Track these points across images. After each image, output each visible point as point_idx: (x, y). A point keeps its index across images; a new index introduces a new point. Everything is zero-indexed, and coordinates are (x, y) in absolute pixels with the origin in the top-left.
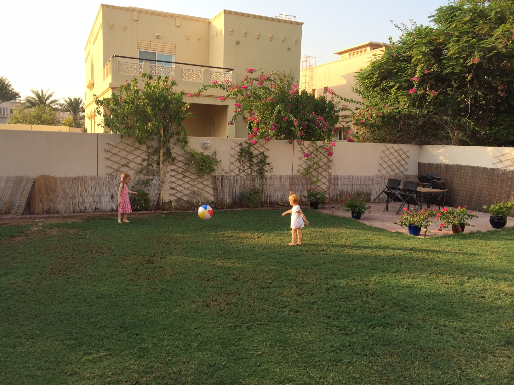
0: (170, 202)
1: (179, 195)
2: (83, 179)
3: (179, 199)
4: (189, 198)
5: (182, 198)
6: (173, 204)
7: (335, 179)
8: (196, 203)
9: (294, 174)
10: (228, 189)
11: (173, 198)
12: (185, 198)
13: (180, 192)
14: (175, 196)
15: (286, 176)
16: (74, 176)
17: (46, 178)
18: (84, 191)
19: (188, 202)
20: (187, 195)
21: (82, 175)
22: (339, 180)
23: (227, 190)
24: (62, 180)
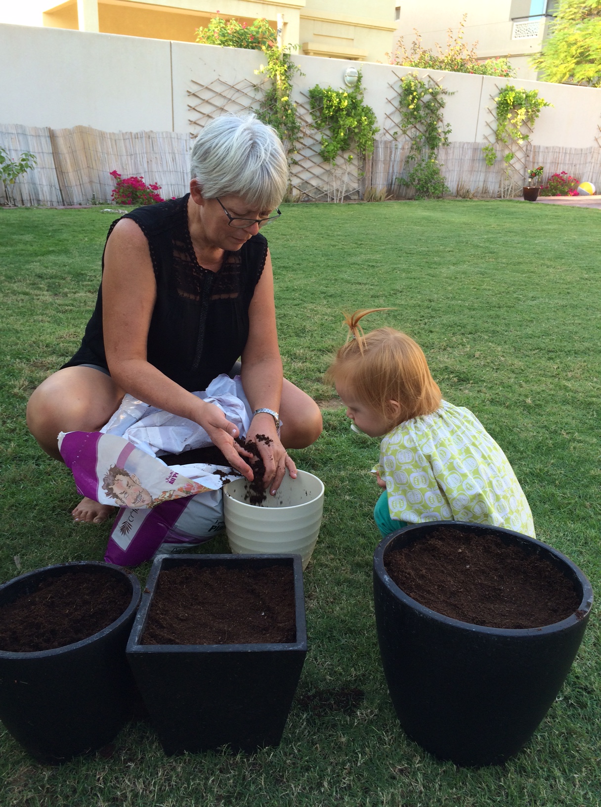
0: (291, 188)
1: (305, 176)
2: (149, 136)
3: (305, 183)
4: (321, 183)
5: (309, 182)
6: (295, 192)
7: (535, 152)
10: (382, 166)
11: (295, 181)
12: (314, 182)
13: (307, 170)
14: (299, 177)
15: (466, 145)
16: (134, 131)
17: (82, 131)
18: (154, 161)
19: (318, 190)
20: (317, 176)
21: (147, 130)
22: (541, 154)
24: (115, 139)
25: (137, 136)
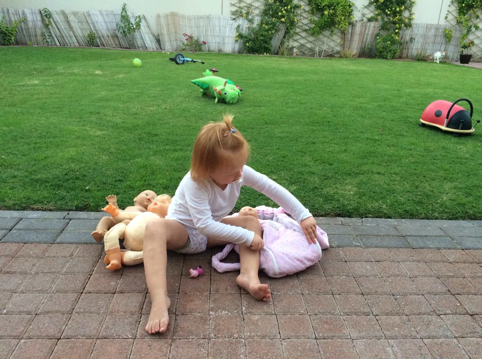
0: (293, 48)
1: (303, 41)
2: (208, 18)
3: (302, 45)
4: (313, 46)
5: (305, 45)
6: (295, 50)
8: (319, 52)
9: (440, 23)
10: (358, 37)
11: (295, 44)
12: (309, 45)
13: (304, 38)
14: (297, 42)
15: (429, 26)
16: (200, 15)
17: (174, 15)
18: (209, 30)
19: (311, 50)
20: (311, 42)
21: (207, 14)
23: (356, 38)
24: (189, 19)
25: (202, 17)
